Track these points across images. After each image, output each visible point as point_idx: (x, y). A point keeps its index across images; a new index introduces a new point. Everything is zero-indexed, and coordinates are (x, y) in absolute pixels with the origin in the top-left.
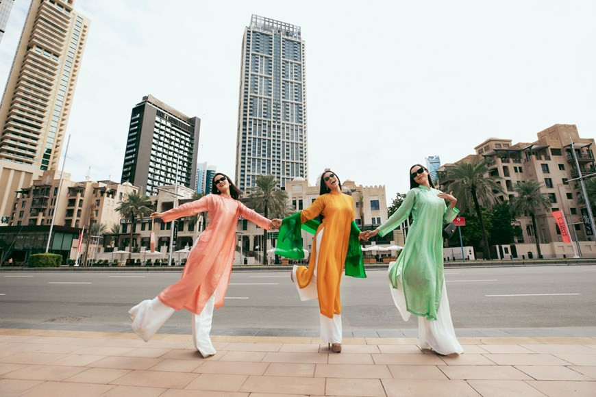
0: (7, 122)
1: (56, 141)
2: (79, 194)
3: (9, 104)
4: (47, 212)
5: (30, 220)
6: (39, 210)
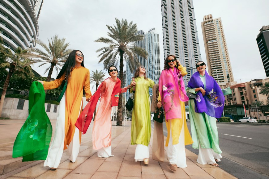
1: (229, 70)
2: (243, 89)
5: (229, 103)
6: (230, 100)
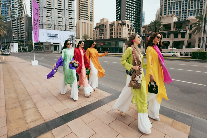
0: (79, 11)
2: (113, 26)
3: (79, 7)
4: (104, 34)
5: (100, 37)
6: (102, 34)
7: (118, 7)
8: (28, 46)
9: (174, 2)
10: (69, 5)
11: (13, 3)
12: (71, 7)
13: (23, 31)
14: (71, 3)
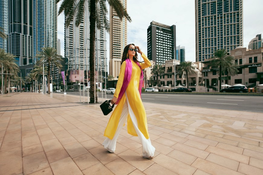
7: (149, 46)
8: (61, 86)
9: (208, 39)
10: (101, 46)
11: (48, 40)
12: (103, 47)
13: (56, 71)
14: (103, 43)
